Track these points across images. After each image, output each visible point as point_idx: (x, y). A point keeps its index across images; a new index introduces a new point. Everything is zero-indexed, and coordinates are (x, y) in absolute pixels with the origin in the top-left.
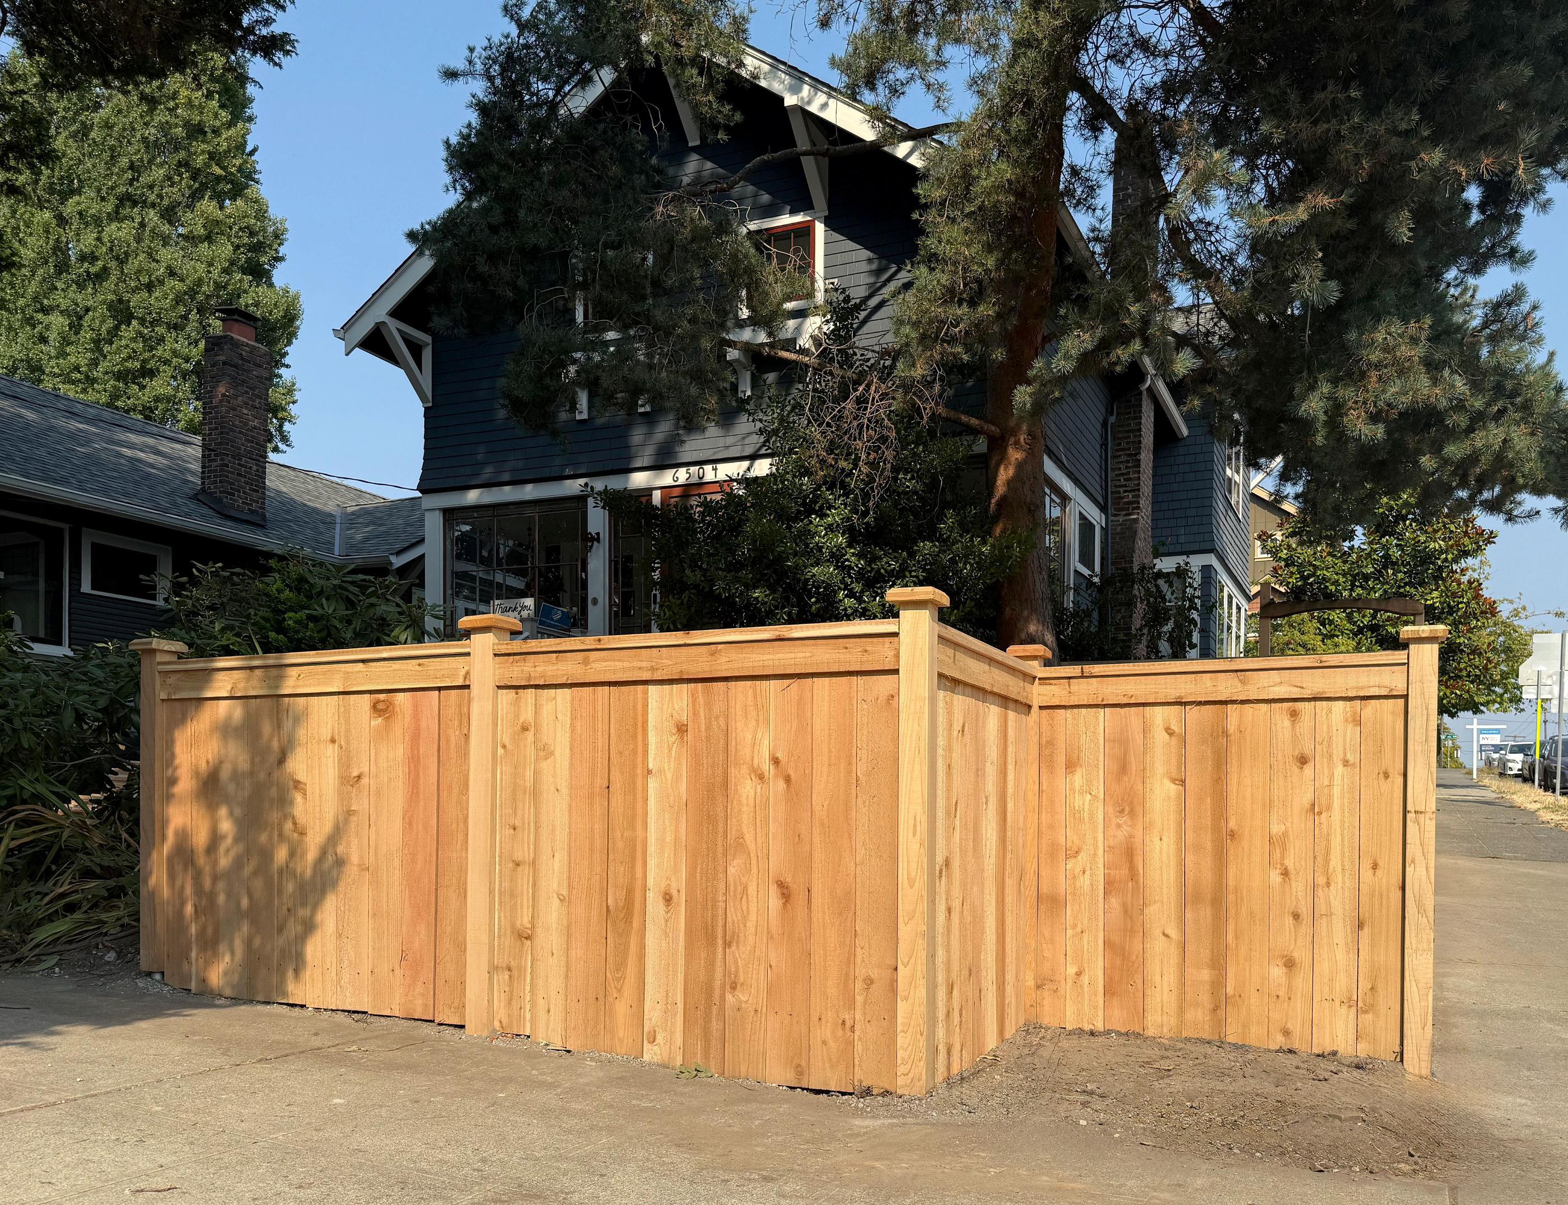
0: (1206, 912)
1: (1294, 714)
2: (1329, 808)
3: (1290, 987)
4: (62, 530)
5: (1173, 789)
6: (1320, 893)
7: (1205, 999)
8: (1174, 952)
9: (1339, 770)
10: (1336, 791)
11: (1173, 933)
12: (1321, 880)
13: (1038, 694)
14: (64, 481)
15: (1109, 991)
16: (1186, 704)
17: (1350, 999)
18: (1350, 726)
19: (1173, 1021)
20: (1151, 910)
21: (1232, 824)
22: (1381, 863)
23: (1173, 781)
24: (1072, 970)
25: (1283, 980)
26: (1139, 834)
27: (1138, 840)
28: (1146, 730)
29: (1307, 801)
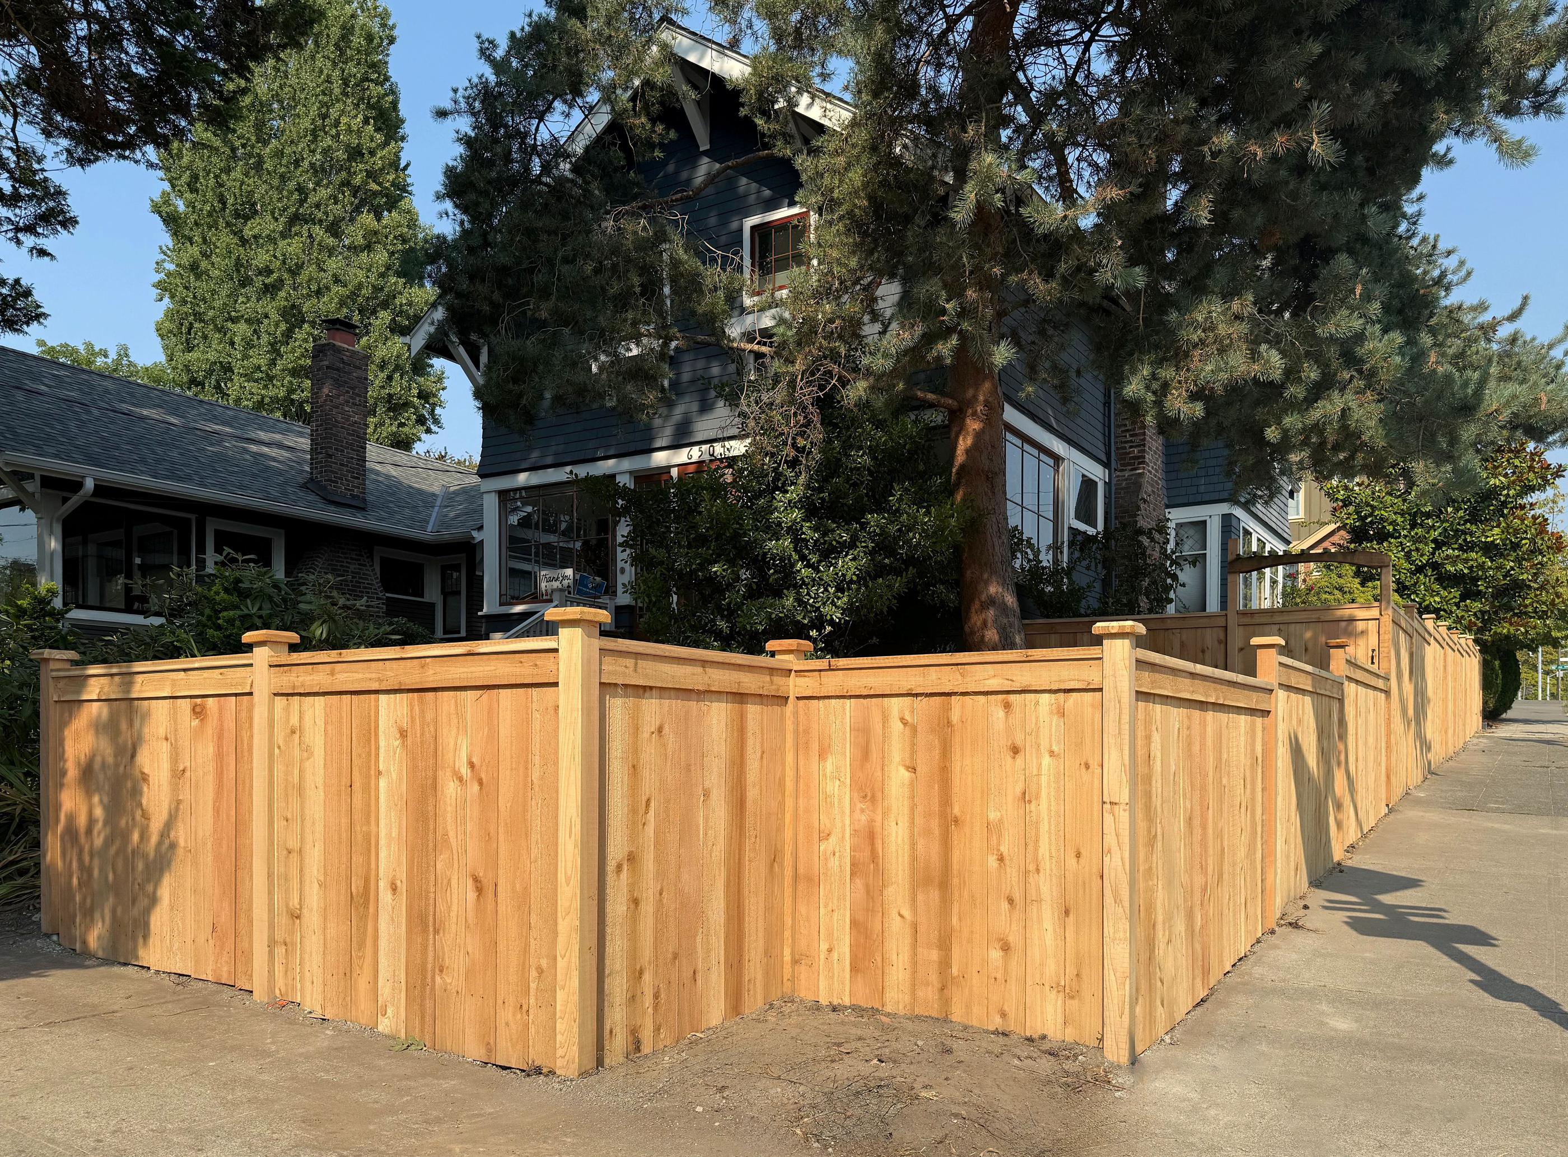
0: (935, 894)
1: (1007, 706)
2: (1038, 797)
3: (1006, 970)
4: (189, 520)
5: (905, 775)
6: (1031, 880)
7: (934, 978)
8: (908, 931)
9: (1046, 760)
10: (1044, 780)
11: (906, 913)
12: (1032, 867)
13: (795, 686)
14: (188, 479)
15: (855, 969)
16: (917, 695)
17: (1058, 985)
18: (1055, 718)
19: (907, 998)
20: (890, 891)
21: (956, 811)
22: (1083, 851)
23: (907, 768)
24: (824, 946)
25: (1000, 963)
26: (879, 818)
27: (878, 824)
28: (885, 719)
29: (1019, 789)
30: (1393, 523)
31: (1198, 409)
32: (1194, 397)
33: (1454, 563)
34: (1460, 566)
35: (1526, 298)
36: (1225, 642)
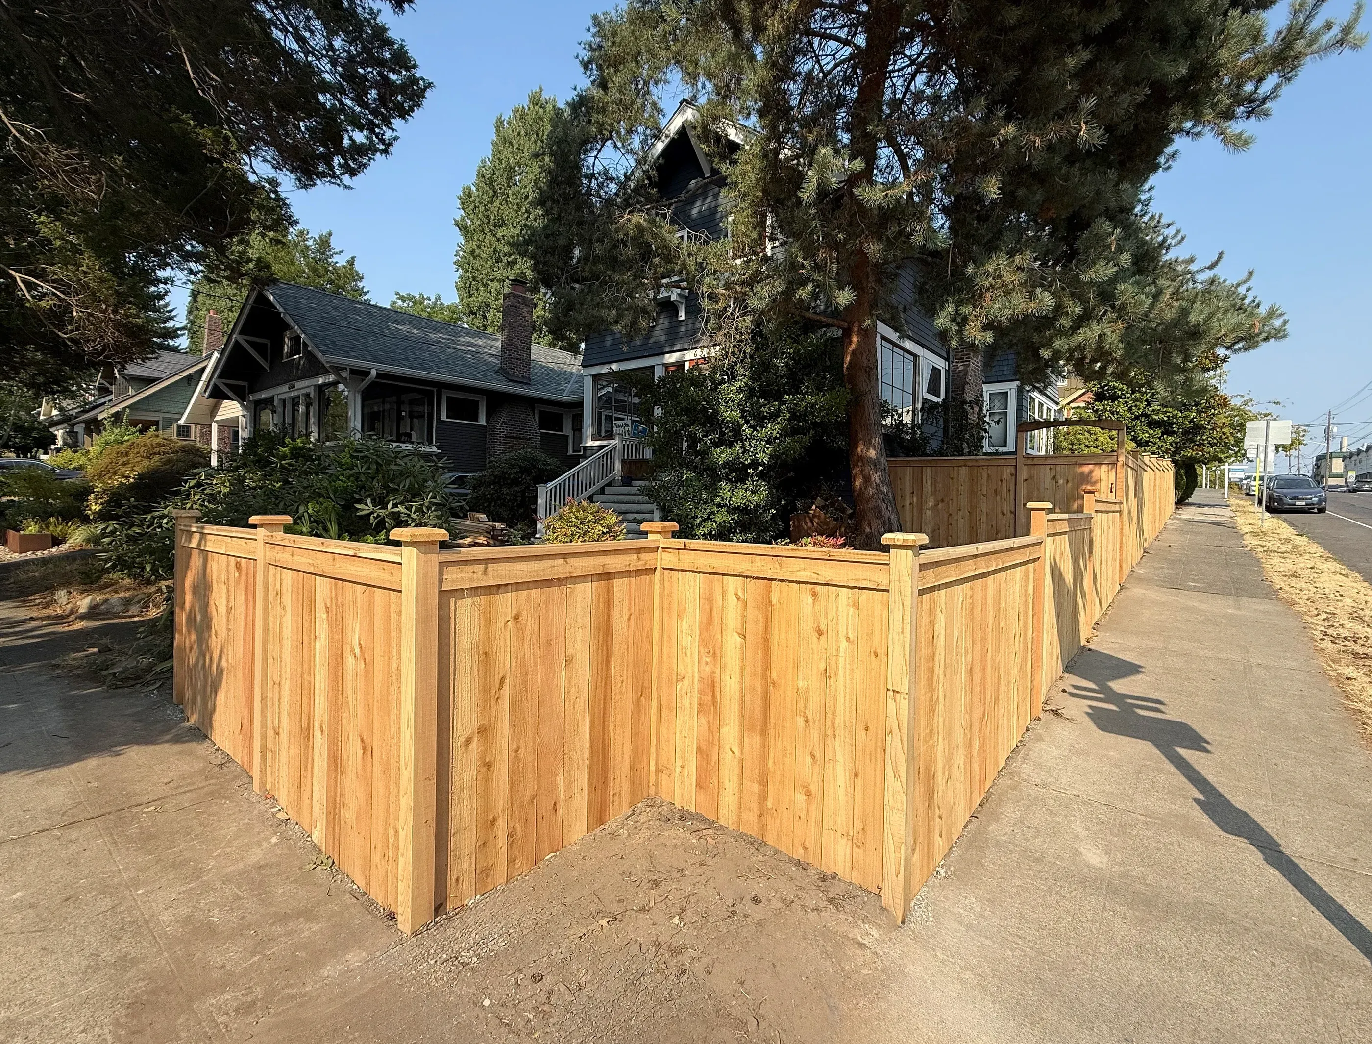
0: (757, 740)
1: (814, 594)
2: (836, 675)
3: (808, 811)
4: (433, 391)
5: (739, 640)
6: (828, 742)
7: (755, 806)
8: (736, 764)
9: (844, 644)
10: (841, 661)
11: (736, 750)
12: (829, 732)
13: (665, 559)
15: (699, 786)
16: (747, 577)
17: (848, 834)
18: (852, 610)
19: (735, 818)
20: (725, 730)
21: (774, 675)
22: (871, 727)
23: (739, 634)
24: (679, 763)
25: (804, 805)
26: (718, 671)
27: (717, 675)
28: (724, 593)
29: (822, 666)
30: (1121, 390)
31: (989, 337)
32: (986, 327)
33: (1157, 414)
34: (1161, 416)
35: (1221, 255)
36: (1015, 475)
